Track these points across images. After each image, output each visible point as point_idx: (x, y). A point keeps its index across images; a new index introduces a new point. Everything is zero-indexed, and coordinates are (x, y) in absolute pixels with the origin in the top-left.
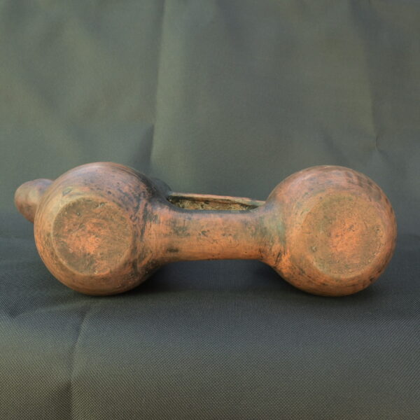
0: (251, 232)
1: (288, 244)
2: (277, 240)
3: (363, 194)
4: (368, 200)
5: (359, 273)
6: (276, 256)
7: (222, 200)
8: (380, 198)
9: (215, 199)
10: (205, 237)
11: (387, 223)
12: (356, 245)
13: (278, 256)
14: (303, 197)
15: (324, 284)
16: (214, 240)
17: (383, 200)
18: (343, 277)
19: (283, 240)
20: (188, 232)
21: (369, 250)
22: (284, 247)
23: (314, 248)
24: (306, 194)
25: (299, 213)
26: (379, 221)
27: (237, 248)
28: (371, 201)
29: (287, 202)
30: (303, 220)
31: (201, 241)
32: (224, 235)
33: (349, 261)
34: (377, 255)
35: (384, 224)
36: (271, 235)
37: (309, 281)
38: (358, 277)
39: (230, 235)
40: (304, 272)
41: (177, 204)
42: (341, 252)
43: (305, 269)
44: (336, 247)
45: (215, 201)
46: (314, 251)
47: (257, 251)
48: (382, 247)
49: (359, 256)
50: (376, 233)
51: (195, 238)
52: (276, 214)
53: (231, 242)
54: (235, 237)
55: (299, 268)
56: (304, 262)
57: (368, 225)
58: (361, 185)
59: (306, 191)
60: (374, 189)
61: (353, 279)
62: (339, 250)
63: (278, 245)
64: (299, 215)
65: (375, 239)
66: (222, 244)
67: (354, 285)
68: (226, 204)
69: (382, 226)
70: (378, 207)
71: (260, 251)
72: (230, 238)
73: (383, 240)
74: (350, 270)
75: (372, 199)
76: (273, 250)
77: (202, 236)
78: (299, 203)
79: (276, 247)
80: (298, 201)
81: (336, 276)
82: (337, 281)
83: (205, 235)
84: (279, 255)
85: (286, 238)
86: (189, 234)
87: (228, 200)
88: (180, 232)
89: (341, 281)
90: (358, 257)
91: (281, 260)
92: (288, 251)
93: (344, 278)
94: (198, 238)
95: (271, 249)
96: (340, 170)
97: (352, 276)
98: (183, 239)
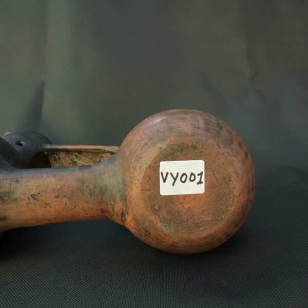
0: (89, 191)
1: (129, 204)
2: (118, 199)
3: (210, 141)
4: (216, 147)
5: (212, 231)
6: (120, 216)
7: (94, 149)
8: (232, 142)
9: (87, 149)
10: (36, 202)
11: (241, 172)
12: (206, 199)
13: (122, 217)
14: (142, 148)
15: (174, 246)
16: (47, 204)
17: (235, 145)
18: (193, 237)
19: (124, 199)
20: (14, 197)
21: (222, 204)
22: (126, 207)
23: (156, 207)
24: (146, 144)
25: (138, 168)
26: (230, 170)
27: (75, 210)
28: (219, 147)
29: (127, 154)
30: (142, 176)
31: (30, 206)
32: (57, 197)
33: (199, 219)
34: (232, 209)
35: (236, 173)
36: (111, 193)
37: (158, 243)
38: (211, 235)
39: (65, 196)
40: (150, 234)
41: (53, 156)
42: (189, 209)
43: (150, 231)
44: (182, 203)
45: (87, 151)
46: (157, 211)
47: (99, 212)
48: (236, 200)
49: (211, 211)
50: (228, 184)
51: (24, 203)
52: (117, 169)
53: (66, 204)
54: (70, 198)
55: (144, 229)
56: (147, 222)
57: (218, 176)
58: (207, 130)
59: (146, 141)
60: (224, 133)
61: (205, 238)
62: (186, 206)
63: (120, 204)
64: (138, 170)
65: (227, 191)
66: (56, 207)
67: (207, 244)
68: (97, 153)
69: (235, 176)
70: (228, 154)
71: (102, 211)
72: (64, 200)
73: (236, 192)
74: (202, 229)
75: (221, 145)
76: (115, 210)
77: (32, 200)
78: (137, 156)
79: (119, 206)
80: (137, 153)
81: (185, 236)
82: (187, 242)
83: (35, 199)
84: (123, 214)
85: (126, 197)
86: (16, 200)
87: (99, 149)
88: (6, 198)
89: (192, 241)
90: (209, 213)
91: (125, 220)
92: (130, 211)
93: (195, 237)
94: (27, 203)
95: (113, 209)
96: (186, 113)
97: (204, 235)
98: (10, 206)
